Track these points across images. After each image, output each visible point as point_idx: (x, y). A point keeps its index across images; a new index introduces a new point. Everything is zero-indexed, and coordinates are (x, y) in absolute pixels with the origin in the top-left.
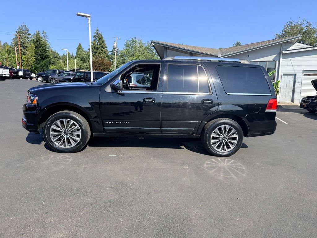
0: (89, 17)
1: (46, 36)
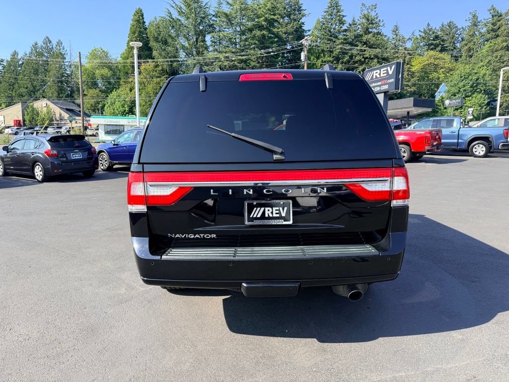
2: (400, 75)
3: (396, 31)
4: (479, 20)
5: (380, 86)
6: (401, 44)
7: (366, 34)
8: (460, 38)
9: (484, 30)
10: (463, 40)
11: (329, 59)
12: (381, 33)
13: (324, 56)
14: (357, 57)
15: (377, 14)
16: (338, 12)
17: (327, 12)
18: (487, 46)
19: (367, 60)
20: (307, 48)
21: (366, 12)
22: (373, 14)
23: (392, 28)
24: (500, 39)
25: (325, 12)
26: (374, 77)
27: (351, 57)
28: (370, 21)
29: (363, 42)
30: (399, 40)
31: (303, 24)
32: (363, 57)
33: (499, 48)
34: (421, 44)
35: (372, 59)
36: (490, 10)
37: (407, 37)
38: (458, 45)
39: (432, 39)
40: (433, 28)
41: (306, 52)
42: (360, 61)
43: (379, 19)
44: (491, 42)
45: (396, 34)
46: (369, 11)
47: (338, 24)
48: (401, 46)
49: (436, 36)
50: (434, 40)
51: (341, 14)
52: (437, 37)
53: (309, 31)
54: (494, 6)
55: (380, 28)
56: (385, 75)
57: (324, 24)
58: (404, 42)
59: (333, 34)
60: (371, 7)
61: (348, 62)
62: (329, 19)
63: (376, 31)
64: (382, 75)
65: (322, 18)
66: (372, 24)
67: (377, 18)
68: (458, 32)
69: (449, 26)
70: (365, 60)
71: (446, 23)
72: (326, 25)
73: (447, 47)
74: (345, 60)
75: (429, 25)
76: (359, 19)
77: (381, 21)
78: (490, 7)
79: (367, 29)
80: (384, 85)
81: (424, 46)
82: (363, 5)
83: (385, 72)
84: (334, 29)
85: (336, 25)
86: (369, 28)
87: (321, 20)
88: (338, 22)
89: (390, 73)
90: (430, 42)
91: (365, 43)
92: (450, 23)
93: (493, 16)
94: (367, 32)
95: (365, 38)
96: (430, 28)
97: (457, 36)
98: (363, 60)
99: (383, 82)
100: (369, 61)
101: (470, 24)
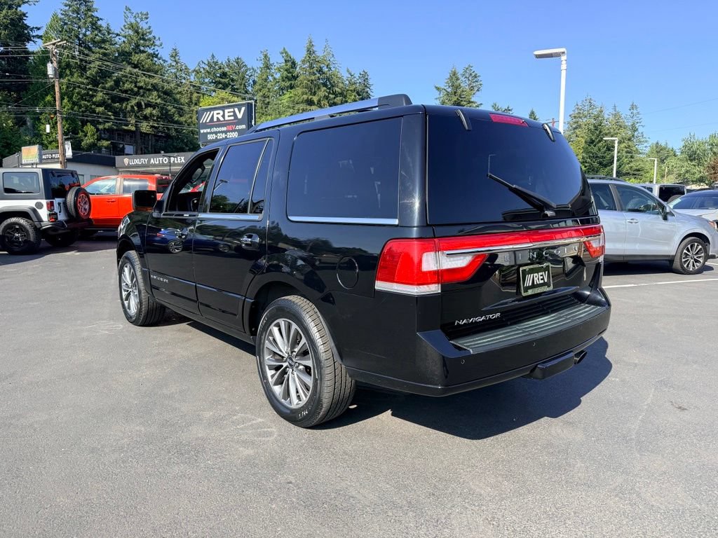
0: (563, 53)
1: (638, 113)
2: (253, 121)
3: (175, 55)
4: (271, 62)
5: (225, 132)
6: (184, 75)
7: (136, 53)
8: (251, 81)
9: (278, 76)
10: (254, 82)
11: (80, 80)
12: (159, 56)
13: (72, 74)
14: (126, 85)
15: (150, 28)
16: (89, 10)
17: (70, 6)
18: (287, 96)
19: (141, 91)
20: (57, 58)
21: (133, 21)
22: (143, 26)
23: (170, 52)
24: (299, 91)
25: (66, 6)
26: (215, 120)
27: (117, 82)
28: (140, 35)
29: (134, 64)
30: (181, 70)
31: (24, 15)
32: (136, 86)
33: (300, 100)
34: (207, 80)
35: (149, 90)
36: (282, 53)
37: (191, 68)
38: (250, 89)
39: (218, 75)
40: (220, 62)
41: (55, 64)
42: (132, 90)
43: (153, 34)
44: (291, 92)
45: (176, 61)
46: (138, 20)
47: (90, 29)
48: (184, 79)
49: (223, 73)
50: (221, 77)
51: (93, 14)
52: (224, 75)
53: (39, 29)
54: (286, 50)
55: (156, 48)
56: (232, 118)
57: (66, 24)
58: (188, 74)
59: (83, 43)
60: (140, 15)
61: (112, 88)
62: (74, 18)
63: (151, 51)
64: (227, 118)
65: (62, 14)
66: (144, 39)
67: (150, 33)
68: (248, 72)
69: (237, 63)
70: (138, 91)
71: (232, 59)
72: (71, 27)
73: (237, 89)
74: (108, 85)
75: (213, 56)
76: (123, 28)
77: (157, 38)
78: (282, 50)
79: (137, 46)
80: (232, 131)
81: (210, 83)
82: (128, 9)
83: (232, 114)
84: (85, 35)
85: (87, 29)
86: (139, 45)
87: (60, 16)
88: (89, 25)
89: (240, 116)
90: (218, 79)
91: (136, 66)
92: (238, 59)
93: (286, 61)
94: (137, 49)
95: (135, 58)
96: (215, 60)
97: (248, 77)
98: (136, 89)
99: (230, 128)
100: (144, 93)
101: (262, 66)
